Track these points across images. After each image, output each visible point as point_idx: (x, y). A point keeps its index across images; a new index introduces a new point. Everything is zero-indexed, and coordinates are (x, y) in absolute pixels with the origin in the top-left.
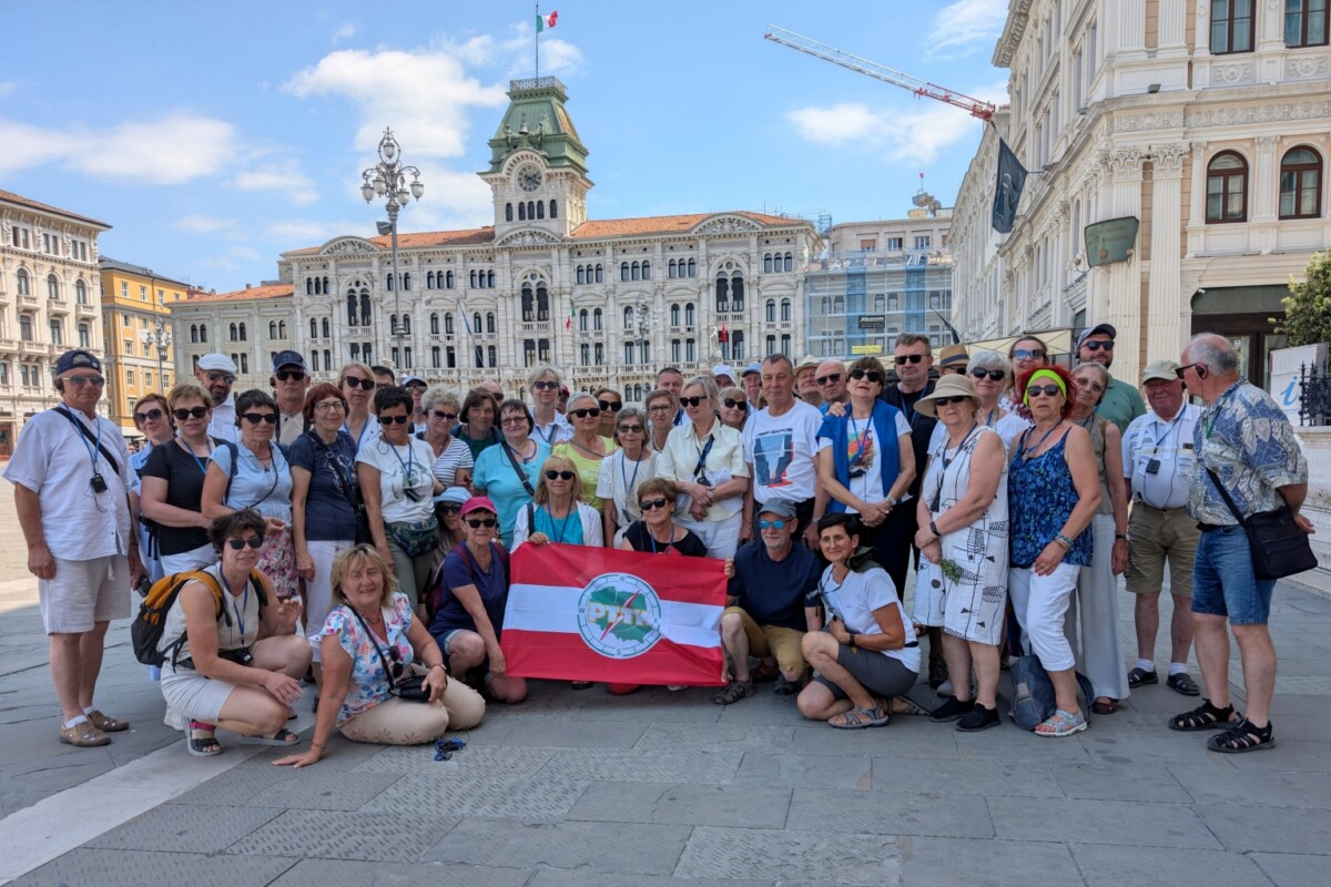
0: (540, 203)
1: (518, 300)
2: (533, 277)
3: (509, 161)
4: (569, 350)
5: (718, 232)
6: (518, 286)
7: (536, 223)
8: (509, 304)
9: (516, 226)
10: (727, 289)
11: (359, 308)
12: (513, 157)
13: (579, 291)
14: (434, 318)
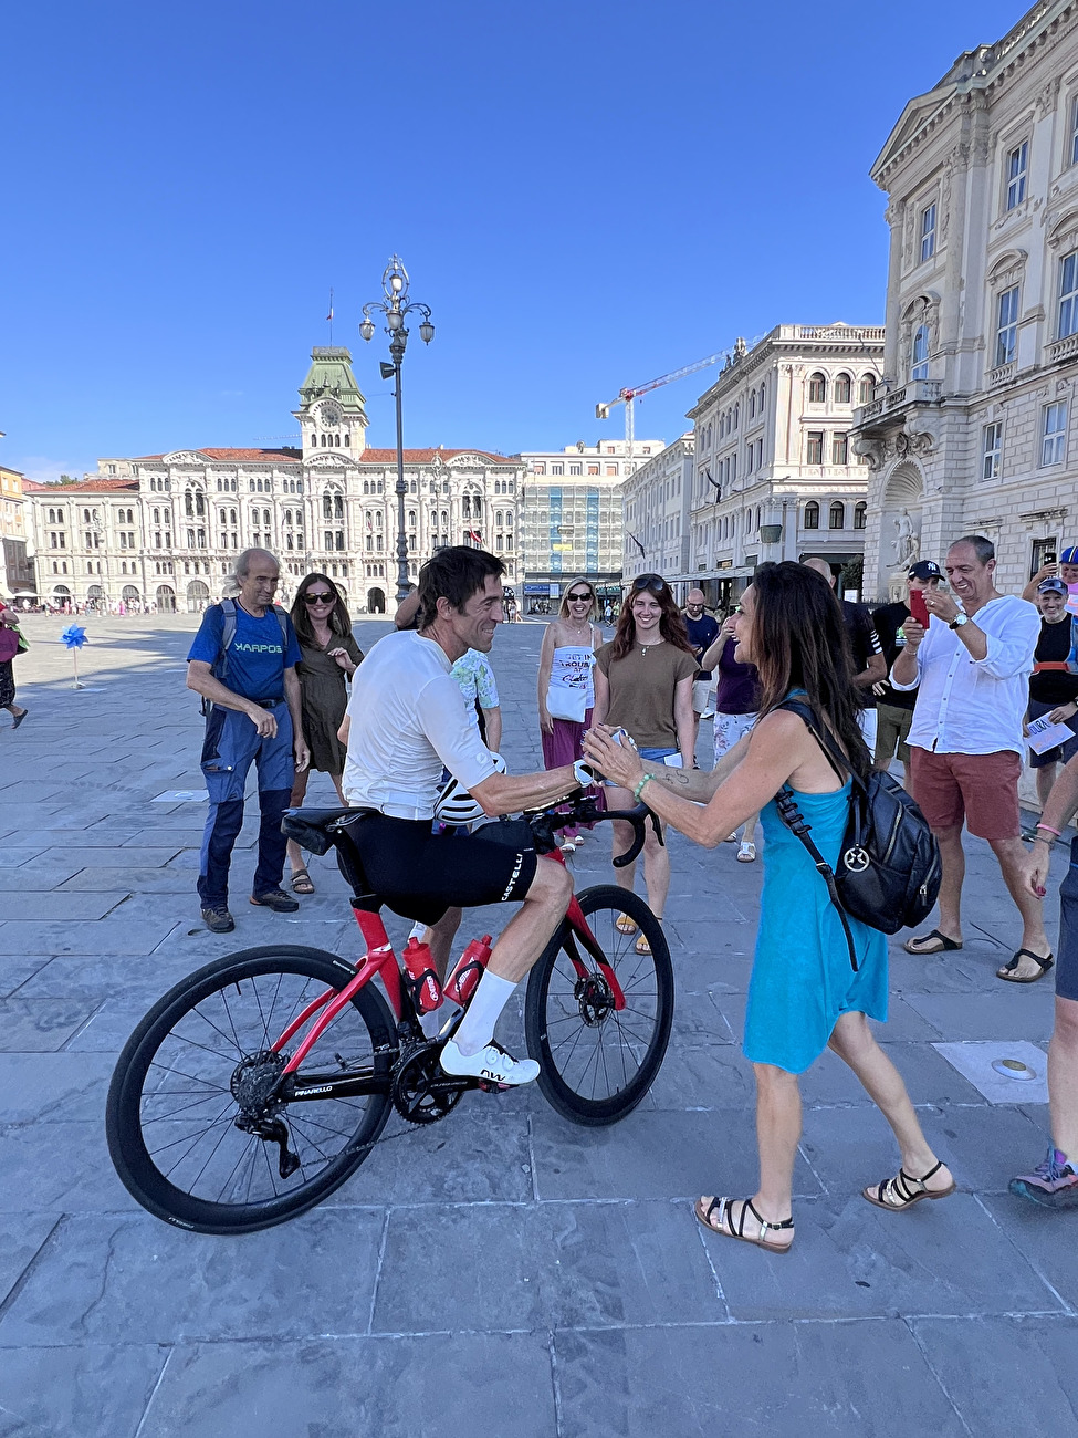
0: (337, 436)
1: (321, 502)
2: (332, 487)
3: (316, 404)
4: (359, 539)
5: (466, 465)
6: (321, 492)
7: (335, 449)
8: (315, 503)
9: (319, 451)
10: (469, 501)
11: (194, 503)
12: (319, 402)
13: (365, 499)
14: (255, 513)
